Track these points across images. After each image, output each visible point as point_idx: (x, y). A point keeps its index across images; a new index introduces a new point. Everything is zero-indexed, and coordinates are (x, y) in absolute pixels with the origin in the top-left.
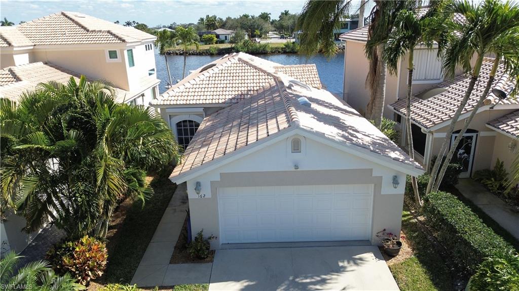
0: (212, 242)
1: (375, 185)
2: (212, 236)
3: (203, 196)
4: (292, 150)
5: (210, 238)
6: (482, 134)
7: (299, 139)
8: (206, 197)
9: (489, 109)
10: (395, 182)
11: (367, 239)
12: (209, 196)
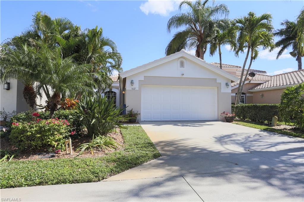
1: (217, 87)
3: (134, 88)
6: (247, 95)
7: (183, 61)
8: (136, 89)
9: (248, 82)
10: (227, 85)
11: (215, 119)
12: (137, 89)
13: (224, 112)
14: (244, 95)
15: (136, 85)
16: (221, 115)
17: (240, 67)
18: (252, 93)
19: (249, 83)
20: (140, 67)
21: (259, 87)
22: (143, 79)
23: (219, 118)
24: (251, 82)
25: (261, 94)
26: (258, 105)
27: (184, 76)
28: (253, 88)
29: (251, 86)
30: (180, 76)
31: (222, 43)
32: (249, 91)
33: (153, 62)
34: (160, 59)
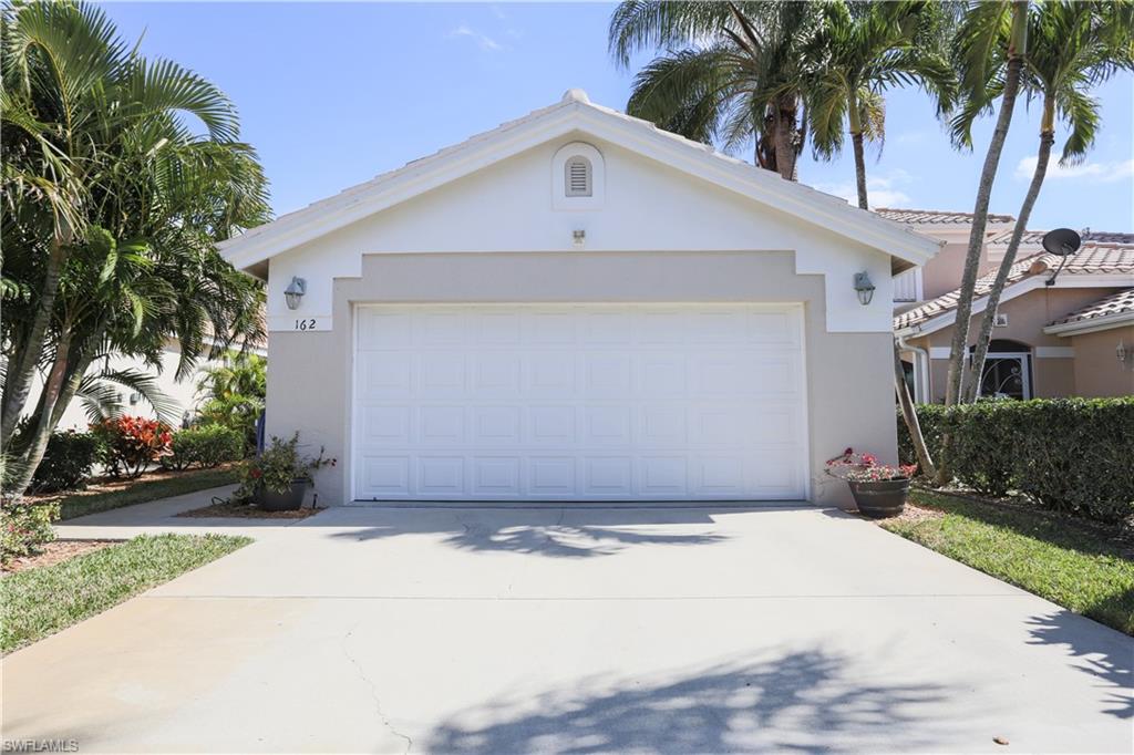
0: (320, 477)
1: (806, 303)
2: (323, 460)
3: (308, 324)
4: (566, 190)
5: (316, 465)
6: (1040, 352)
7: (588, 161)
8: (317, 327)
9: (1044, 286)
10: (863, 286)
11: (797, 494)
12: (325, 324)
13: (849, 451)
14: (1023, 356)
15: (319, 306)
16: (827, 471)
17: (1006, 220)
18: (1067, 340)
19: (1048, 291)
20: (329, 204)
21: (1105, 308)
22: (354, 269)
23: (818, 489)
24: (1057, 285)
25: (1120, 347)
26: (1075, 402)
27: (586, 245)
28: (1072, 314)
29: (1058, 305)
30: (568, 244)
31: (867, 76)
32: (1049, 330)
33: (396, 176)
34: (440, 151)
